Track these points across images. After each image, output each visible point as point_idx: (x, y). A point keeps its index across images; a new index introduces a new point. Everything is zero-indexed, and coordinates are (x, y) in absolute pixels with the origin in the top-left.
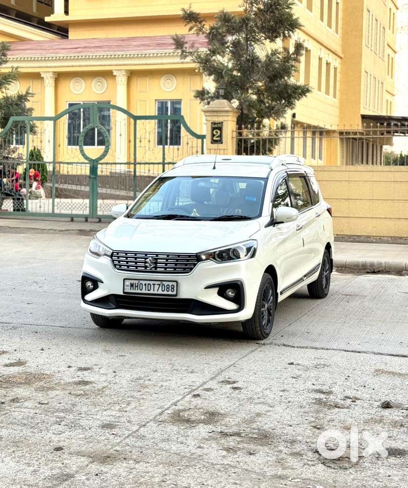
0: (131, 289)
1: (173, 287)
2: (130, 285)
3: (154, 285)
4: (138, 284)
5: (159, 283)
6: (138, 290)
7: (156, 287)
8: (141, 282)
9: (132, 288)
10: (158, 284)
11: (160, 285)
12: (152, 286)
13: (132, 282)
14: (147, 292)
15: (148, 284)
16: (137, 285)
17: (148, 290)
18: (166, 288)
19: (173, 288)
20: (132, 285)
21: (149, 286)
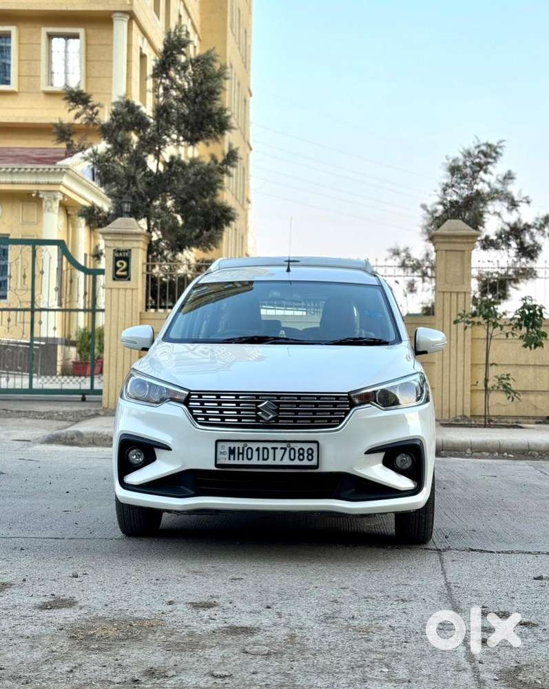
0: (230, 459)
1: (310, 452)
2: (227, 450)
3: (274, 449)
4: (243, 448)
5: (284, 445)
6: (243, 459)
7: (279, 453)
8: (249, 445)
9: (232, 457)
10: (281, 448)
11: (285, 449)
12: (271, 452)
13: (232, 445)
14: (261, 462)
15: (264, 448)
16: (241, 451)
17: (264, 459)
18: (297, 455)
19: (312, 455)
20: (232, 452)
21: (266, 451)
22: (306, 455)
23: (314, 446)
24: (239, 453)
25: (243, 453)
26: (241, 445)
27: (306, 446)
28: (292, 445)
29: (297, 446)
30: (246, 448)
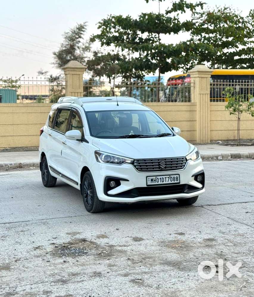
5: (169, 176)
7: (167, 179)
9: (152, 182)
14: (162, 183)
17: (162, 182)
20: (152, 180)
21: (163, 179)
22: (175, 179)
23: (178, 176)
24: (154, 180)
25: (155, 180)
26: (155, 177)
27: (175, 176)
28: (171, 176)
29: (172, 176)
30: (156, 179)
